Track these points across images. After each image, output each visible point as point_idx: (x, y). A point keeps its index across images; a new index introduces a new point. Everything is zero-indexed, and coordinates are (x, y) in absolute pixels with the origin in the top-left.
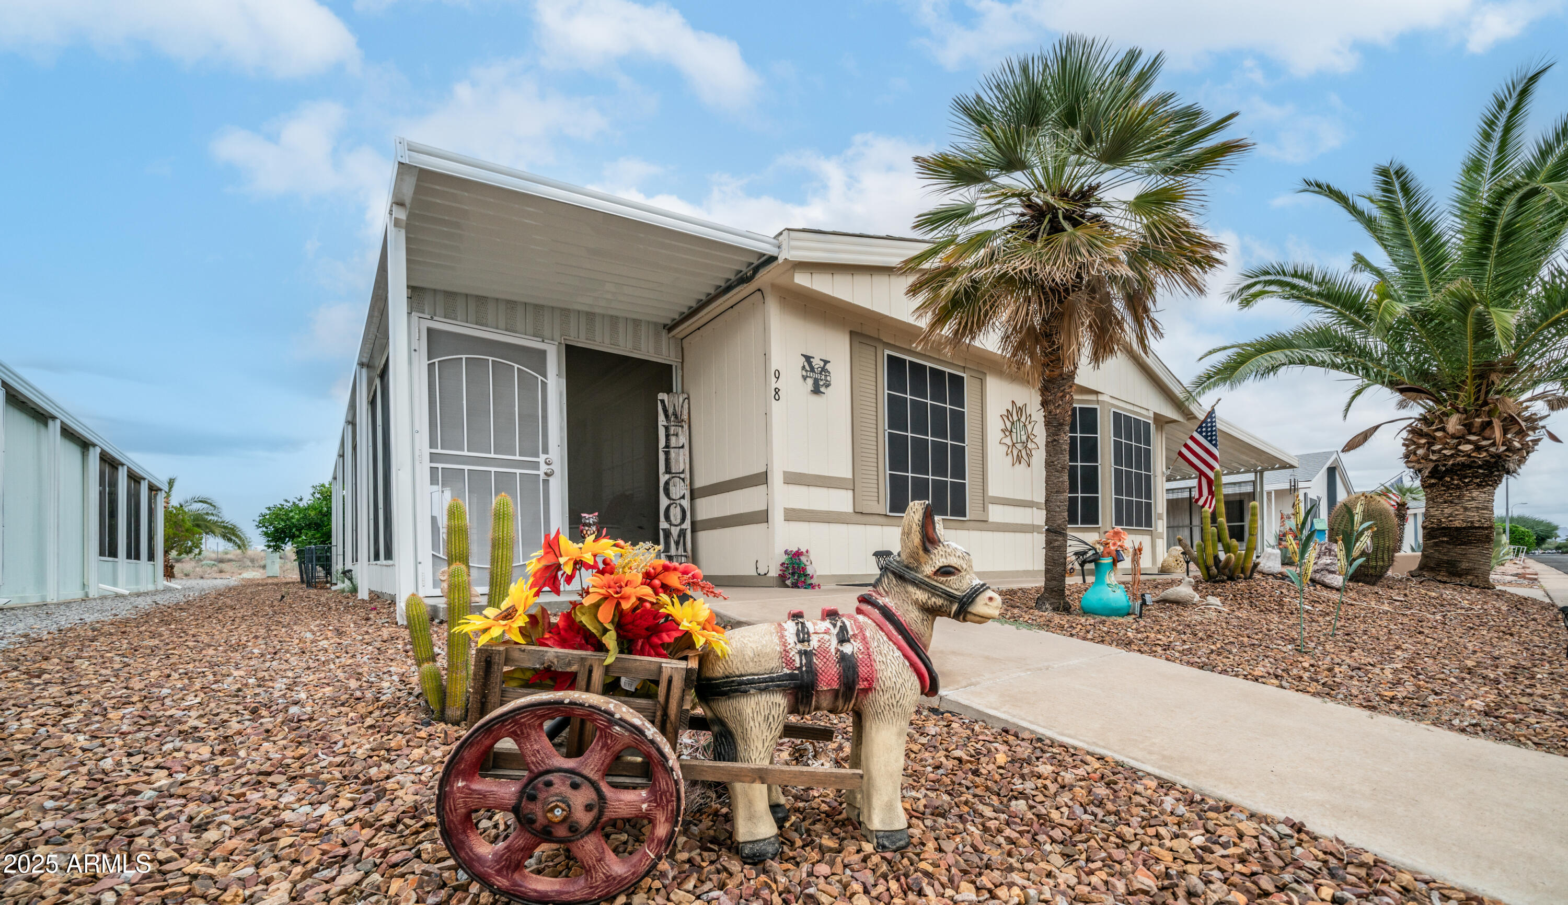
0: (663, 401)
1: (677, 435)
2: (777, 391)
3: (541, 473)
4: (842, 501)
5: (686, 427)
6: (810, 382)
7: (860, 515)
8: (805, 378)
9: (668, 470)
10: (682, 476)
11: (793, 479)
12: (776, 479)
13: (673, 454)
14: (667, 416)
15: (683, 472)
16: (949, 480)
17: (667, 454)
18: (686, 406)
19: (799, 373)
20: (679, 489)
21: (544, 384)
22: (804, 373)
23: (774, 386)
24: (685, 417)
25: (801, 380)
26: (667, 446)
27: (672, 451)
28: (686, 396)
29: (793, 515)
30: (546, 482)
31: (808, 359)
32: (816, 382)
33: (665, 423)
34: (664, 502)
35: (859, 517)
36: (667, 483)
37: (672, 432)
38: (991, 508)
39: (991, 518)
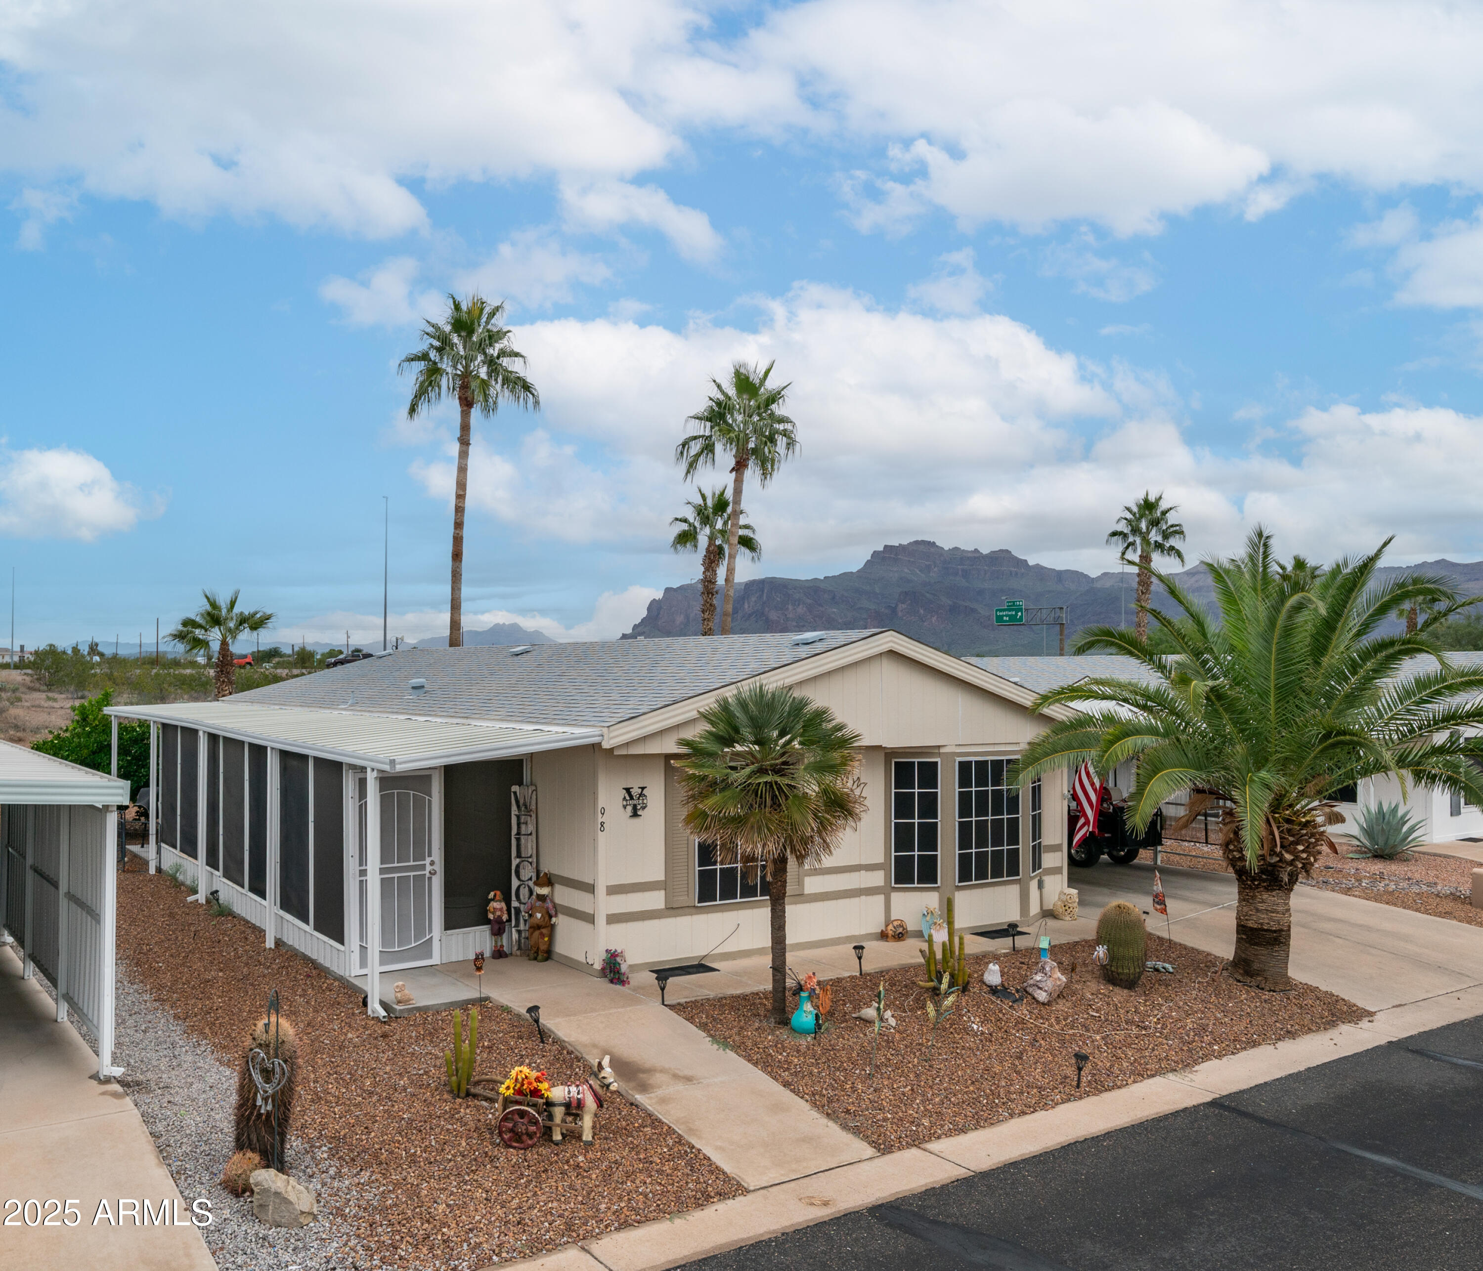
0: (515, 793)
1: (526, 823)
2: (602, 824)
3: (427, 872)
4: (656, 900)
5: (534, 816)
6: (629, 808)
7: (672, 910)
8: (625, 807)
9: (519, 855)
10: (530, 860)
11: (614, 890)
12: (601, 890)
13: (523, 841)
14: (518, 806)
15: (531, 857)
17: (518, 840)
18: (534, 797)
19: (620, 803)
20: (528, 872)
21: (430, 801)
22: (625, 803)
23: (600, 820)
24: (534, 807)
25: (623, 809)
26: (518, 833)
27: (522, 837)
28: (534, 788)
29: (613, 919)
30: (430, 879)
31: (628, 790)
32: (635, 808)
33: (517, 813)
34: (515, 883)
35: (672, 912)
36: (518, 866)
37: (522, 821)
38: (807, 880)
39: (807, 891)
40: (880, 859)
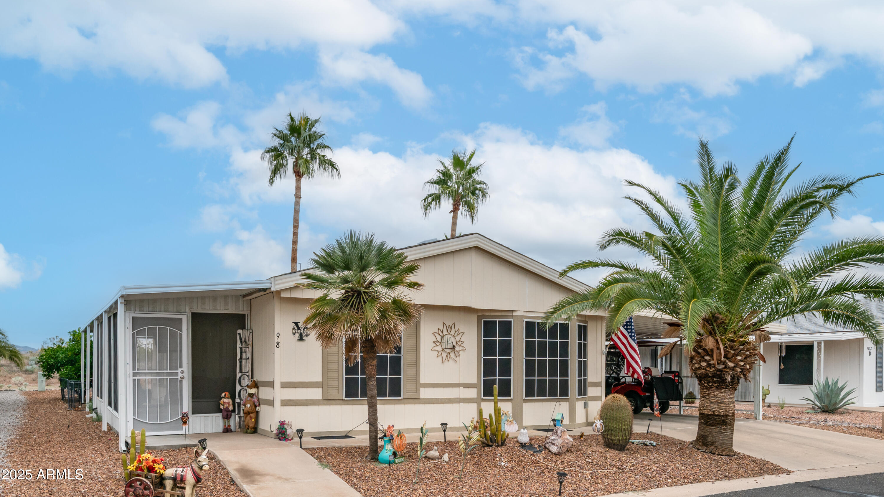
0: (240, 334)
1: (246, 352)
2: (278, 343)
3: (179, 377)
4: (317, 394)
5: (250, 348)
6: (297, 335)
7: (327, 401)
8: (294, 334)
9: (241, 371)
10: (247, 374)
11: (285, 385)
12: (277, 385)
13: (243, 363)
14: (241, 342)
15: (248, 372)
16: (388, 376)
17: (241, 362)
18: (251, 336)
19: (291, 331)
20: (246, 381)
21: (181, 335)
22: (294, 331)
23: (276, 341)
24: (250, 342)
25: (293, 335)
26: (241, 358)
27: (243, 361)
28: (251, 331)
29: (285, 403)
30: (181, 382)
31: (296, 324)
32: (301, 335)
33: (240, 346)
34: (238, 388)
35: (326, 402)
36: (240, 378)
37: (243, 351)
38: (422, 390)
39: (422, 396)
40: (474, 381)
